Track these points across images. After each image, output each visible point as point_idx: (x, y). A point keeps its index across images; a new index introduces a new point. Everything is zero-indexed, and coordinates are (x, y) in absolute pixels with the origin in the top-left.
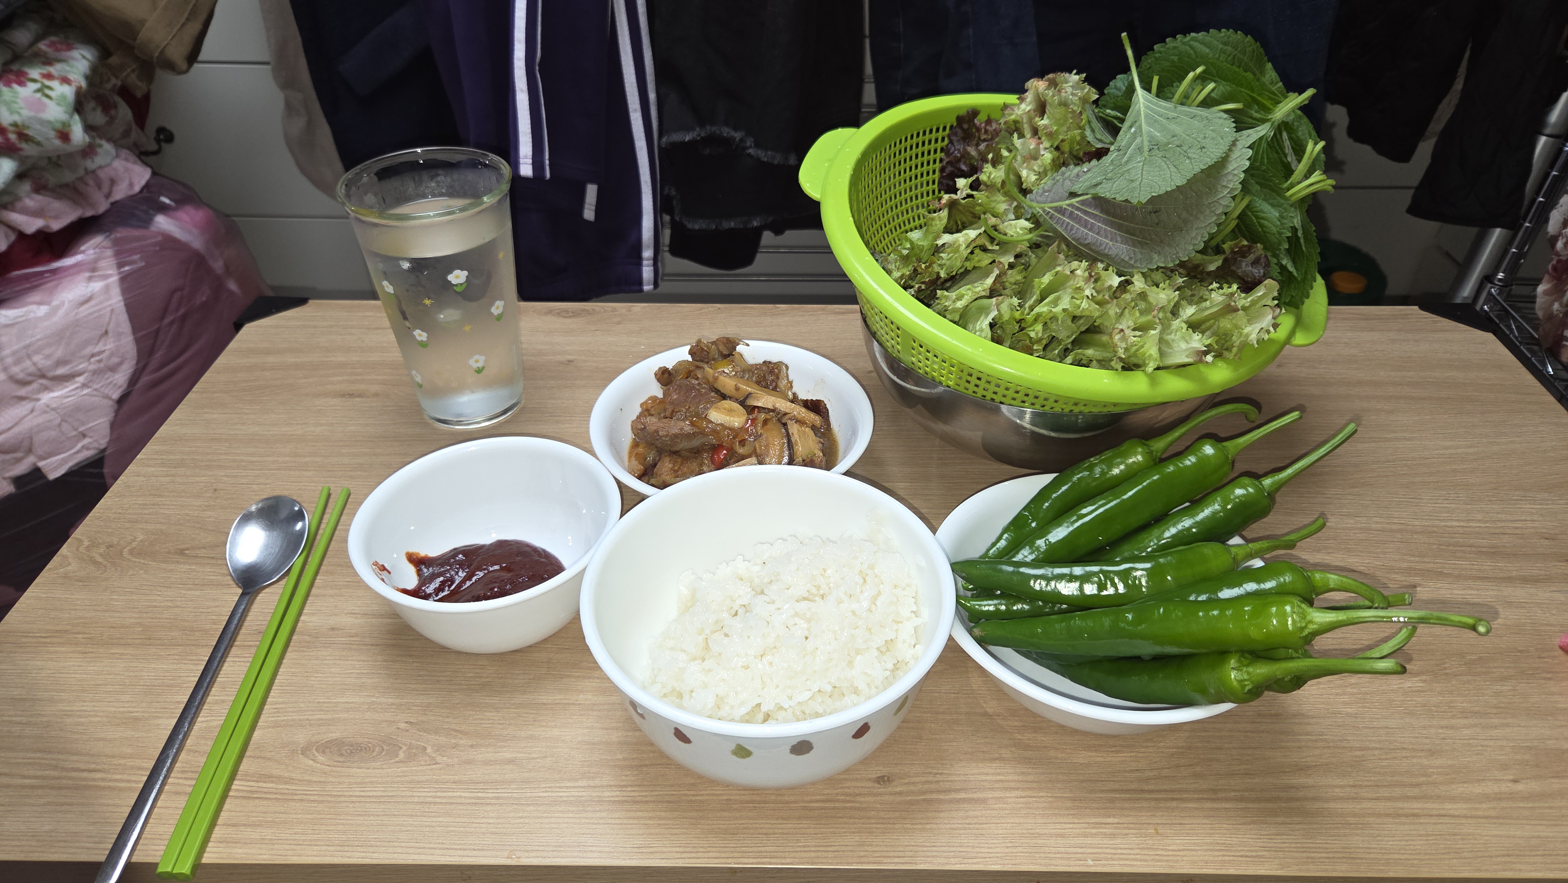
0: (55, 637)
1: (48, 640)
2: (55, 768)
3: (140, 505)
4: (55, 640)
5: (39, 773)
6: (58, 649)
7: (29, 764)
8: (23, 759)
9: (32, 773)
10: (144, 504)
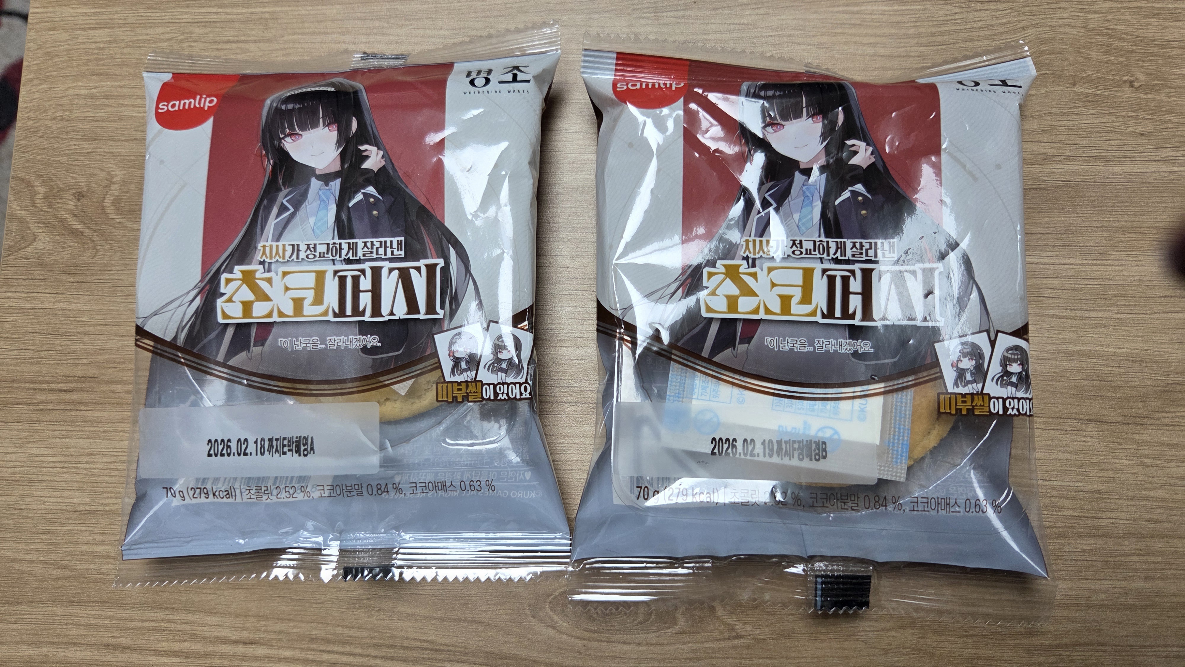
0: (82, 390)
1: (74, 396)
2: (194, 637)
3: (85, 97)
4: (85, 397)
5: (176, 646)
6: (97, 414)
7: (154, 629)
8: (142, 621)
9: (165, 645)
10: (93, 97)
